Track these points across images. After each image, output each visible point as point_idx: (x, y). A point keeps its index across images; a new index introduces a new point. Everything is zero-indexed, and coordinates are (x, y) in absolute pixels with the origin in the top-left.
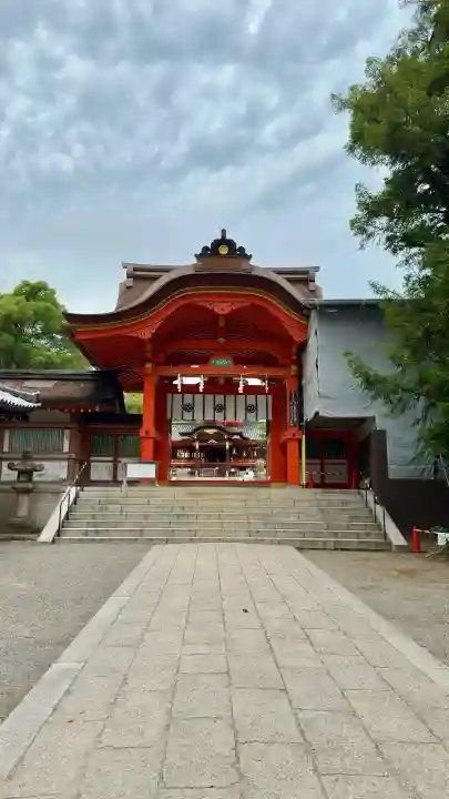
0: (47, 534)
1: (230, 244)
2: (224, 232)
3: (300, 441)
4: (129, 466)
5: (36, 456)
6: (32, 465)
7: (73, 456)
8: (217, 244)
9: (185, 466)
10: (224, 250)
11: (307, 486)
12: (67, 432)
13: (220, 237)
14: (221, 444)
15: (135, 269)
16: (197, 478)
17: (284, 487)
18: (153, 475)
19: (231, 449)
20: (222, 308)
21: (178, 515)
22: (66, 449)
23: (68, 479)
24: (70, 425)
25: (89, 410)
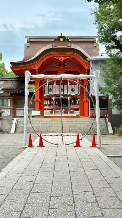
0: (13, 131)
1: (64, 37)
2: (61, 34)
3: (89, 102)
4: (32, 111)
5: (2, 108)
6: (2, 111)
7: (12, 108)
8: (59, 37)
9: (48, 109)
10: (62, 40)
11: (91, 117)
12: (9, 100)
13: (60, 35)
14: (66, 98)
15: (30, 39)
16: (54, 115)
17: (83, 118)
18: (40, 114)
19: (71, 100)
20: (61, 59)
21: (49, 126)
22: (9, 105)
23: (10, 116)
24: (10, 97)
25: (18, 93)
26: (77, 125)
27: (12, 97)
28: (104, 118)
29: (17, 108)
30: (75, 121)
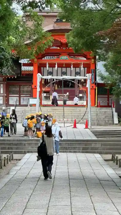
3: (95, 89)
4: (30, 99)
7: (5, 95)
11: (97, 106)
12: (2, 85)
22: (2, 92)
23: (3, 104)
24: (3, 83)
25: (13, 78)
26: (81, 115)
27: (5, 83)
28: (111, 108)
29: (10, 95)
30: (79, 110)
